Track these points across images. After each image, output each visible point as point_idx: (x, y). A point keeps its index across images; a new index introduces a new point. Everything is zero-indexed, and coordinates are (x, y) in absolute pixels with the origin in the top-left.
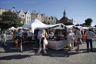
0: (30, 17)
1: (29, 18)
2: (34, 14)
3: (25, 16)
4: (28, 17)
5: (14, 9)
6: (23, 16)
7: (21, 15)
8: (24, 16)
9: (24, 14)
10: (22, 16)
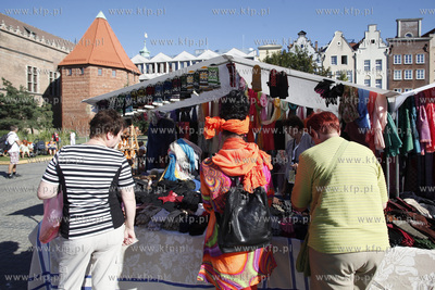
0: (379, 62)
1: (373, 65)
2: (407, 38)
3: (354, 57)
4: (368, 62)
5: (302, 40)
6: (344, 60)
7: (334, 58)
8: (350, 60)
9: (348, 51)
10: (339, 60)
